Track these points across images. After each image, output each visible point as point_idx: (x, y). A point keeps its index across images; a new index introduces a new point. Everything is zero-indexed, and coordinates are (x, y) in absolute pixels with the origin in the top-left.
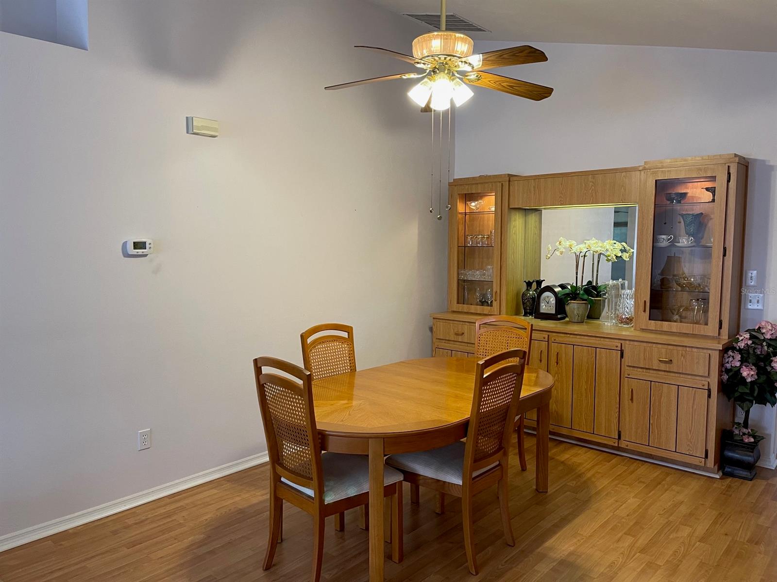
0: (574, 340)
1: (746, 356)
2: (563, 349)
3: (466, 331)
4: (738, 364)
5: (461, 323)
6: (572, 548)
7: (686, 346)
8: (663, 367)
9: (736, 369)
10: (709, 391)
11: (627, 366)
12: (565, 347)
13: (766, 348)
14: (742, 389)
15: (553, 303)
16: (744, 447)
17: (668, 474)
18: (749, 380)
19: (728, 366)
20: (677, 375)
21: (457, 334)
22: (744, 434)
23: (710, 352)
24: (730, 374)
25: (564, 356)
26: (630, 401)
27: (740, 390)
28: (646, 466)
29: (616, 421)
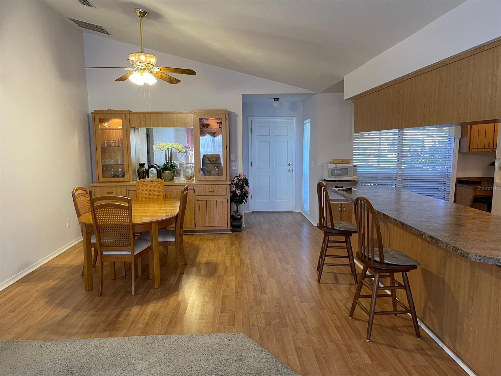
0: (172, 188)
1: (237, 185)
2: (168, 192)
3: (114, 191)
4: (235, 189)
5: (111, 187)
6: (206, 260)
7: (218, 185)
8: (211, 194)
9: (234, 191)
10: (227, 200)
11: (197, 196)
12: (169, 192)
13: (241, 182)
14: (237, 198)
15: (156, 173)
16: (238, 220)
17: (215, 236)
18: (239, 194)
19: (232, 190)
20: (216, 196)
21: (109, 193)
22: (237, 215)
23: (226, 185)
24: (233, 193)
25: (168, 196)
26: (199, 210)
27: (236, 199)
28: (207, 235)
29: (193, 220)
